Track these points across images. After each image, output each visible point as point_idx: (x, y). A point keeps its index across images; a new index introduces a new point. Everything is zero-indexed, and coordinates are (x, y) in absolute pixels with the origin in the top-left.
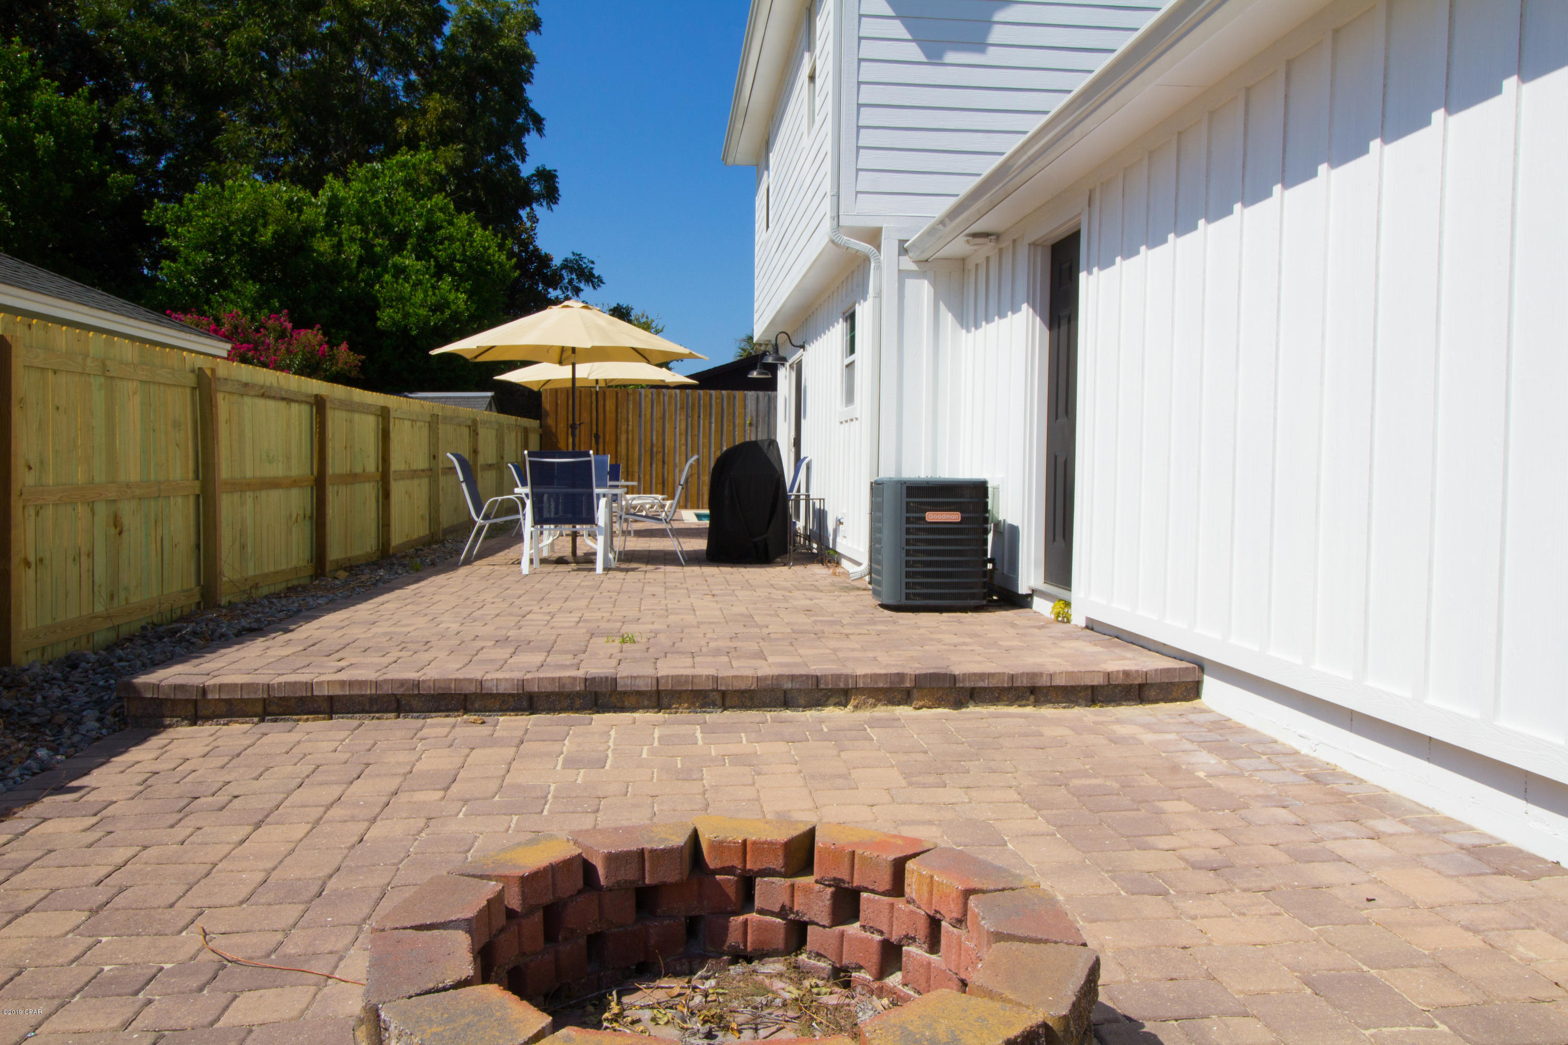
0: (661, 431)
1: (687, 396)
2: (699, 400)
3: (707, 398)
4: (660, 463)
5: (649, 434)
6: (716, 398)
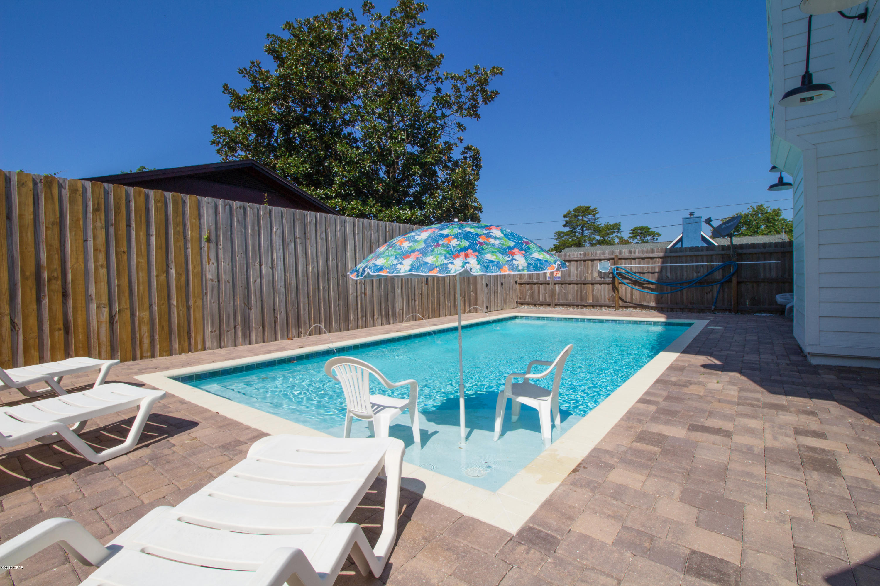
0: (56, 243)
1: (107, 193)
2: (128, 202)
3: (142, 199)
4: (58, 298)
5: (31, 249)
6: (156, 201)
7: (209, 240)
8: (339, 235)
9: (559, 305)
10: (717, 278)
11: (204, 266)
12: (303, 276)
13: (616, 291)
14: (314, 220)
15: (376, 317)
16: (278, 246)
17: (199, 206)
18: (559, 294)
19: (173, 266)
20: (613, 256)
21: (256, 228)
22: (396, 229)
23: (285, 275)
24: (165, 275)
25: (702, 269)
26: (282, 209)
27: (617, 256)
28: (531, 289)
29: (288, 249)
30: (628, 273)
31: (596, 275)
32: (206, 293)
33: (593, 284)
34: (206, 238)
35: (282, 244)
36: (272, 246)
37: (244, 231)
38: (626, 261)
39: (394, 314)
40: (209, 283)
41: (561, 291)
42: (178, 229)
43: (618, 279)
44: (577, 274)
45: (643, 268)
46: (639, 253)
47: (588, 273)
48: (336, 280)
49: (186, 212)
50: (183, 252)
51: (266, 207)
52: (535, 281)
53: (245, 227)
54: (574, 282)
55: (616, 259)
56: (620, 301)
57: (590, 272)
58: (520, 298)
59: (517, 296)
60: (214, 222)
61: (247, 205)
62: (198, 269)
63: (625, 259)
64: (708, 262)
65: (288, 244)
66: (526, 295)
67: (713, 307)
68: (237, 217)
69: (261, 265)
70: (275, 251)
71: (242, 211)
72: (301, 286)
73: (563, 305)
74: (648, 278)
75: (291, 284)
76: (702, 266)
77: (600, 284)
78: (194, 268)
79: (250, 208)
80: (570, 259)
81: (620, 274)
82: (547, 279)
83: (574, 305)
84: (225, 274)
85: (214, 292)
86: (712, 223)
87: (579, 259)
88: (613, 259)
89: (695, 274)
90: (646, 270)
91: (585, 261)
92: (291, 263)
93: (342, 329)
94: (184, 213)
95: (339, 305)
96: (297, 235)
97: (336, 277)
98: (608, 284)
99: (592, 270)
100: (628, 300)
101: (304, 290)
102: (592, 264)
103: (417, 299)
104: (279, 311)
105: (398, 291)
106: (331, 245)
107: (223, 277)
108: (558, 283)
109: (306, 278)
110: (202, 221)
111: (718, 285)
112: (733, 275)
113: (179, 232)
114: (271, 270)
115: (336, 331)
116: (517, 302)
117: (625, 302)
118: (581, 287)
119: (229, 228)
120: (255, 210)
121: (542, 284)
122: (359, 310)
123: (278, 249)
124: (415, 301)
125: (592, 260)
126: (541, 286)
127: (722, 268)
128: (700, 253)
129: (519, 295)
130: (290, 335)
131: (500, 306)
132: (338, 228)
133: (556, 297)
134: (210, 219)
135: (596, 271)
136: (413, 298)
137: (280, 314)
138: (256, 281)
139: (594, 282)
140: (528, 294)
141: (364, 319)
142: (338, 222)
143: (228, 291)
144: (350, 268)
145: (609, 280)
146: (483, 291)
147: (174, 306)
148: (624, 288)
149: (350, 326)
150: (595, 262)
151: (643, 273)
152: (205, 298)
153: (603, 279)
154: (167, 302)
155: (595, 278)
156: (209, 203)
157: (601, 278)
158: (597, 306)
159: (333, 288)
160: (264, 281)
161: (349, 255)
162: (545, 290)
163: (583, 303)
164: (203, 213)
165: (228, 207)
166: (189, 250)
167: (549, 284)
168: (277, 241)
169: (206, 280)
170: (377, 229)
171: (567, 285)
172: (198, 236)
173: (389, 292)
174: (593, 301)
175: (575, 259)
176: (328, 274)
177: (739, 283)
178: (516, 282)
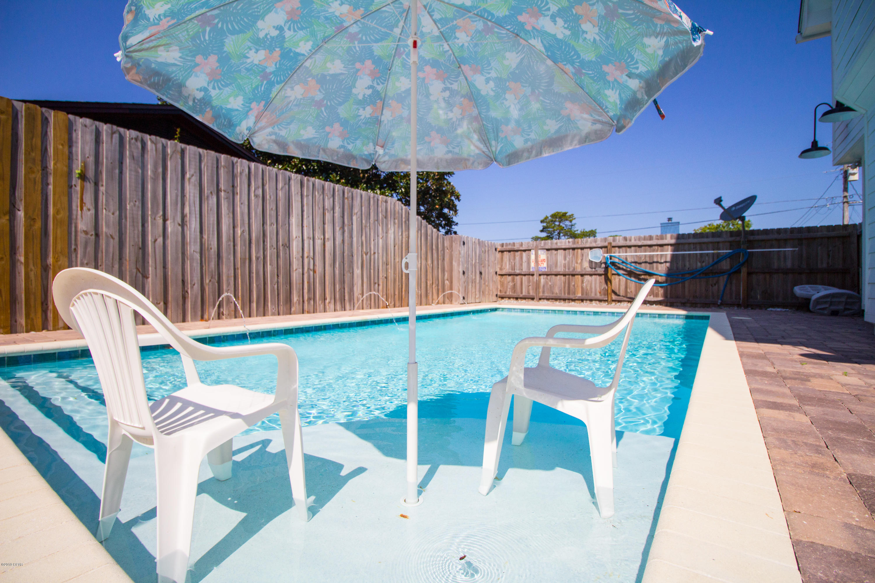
7: (83, 177)
8: (280, 194)
9: (544, 299)
10: (725, 268)
11: (74, 212)
12: (229, 240)
13: (609, 283)
14: (247, 170)
15: (327, 301)
16: (192, 198)
17: (70, 128)
18: (544, 286)
19: (21, 206)
20: (606, 244)
21: (160, 170)
22: (357, 197)
23: (201, 237)
24: (7, 217)
25: (707, 258)
26: (201, 150)
27: (610, 243)
28: (513, 280)
29: (208, 203)
30: (623, 262)
31: (586, 265)
32: (75, 249)
33: (582, 275)
34: (79, 174)
35: (198, 196)
36: (183, 196)
37: (140, 171)
38: (621, 250)
39: (351, 299)
40: (81, 237)
41: (546, 283)
42: (33, 154)
43: (612, 270)
44: (565, 264)
45: (639, 257)
46: (635, 240)
47: (577, 263)
48: (275, 250)
49: (49, 133)
50: (40, 188)
51: (176, 145)
52: (518, 272)
53: (143, 167)
54: (561, 273)
55: (609, 247)
56: (613, 294)
57: (579, 261)
58: (500, 291)
59: (497, 289)
60: (93, 153)
61: (147, 137)
62: (63, 215)
63: (620, 247)
64: (714, 250)
65: (208, 197)
66: (507, 287)
67: (720, 301)
68: (130, 151)
69: (165, 220)
70: (187, 204)
71: (139, 145)
72: (224, 254)
73: (548, 299)
74: (646, 268)
75: (209, 249)
76: (707, 254)
77: (591, 275)
78: (57, 212)
79: (152, 142)
80: (557, 247)
81: (613, 264)
82: (531, 270)
83: (560, 299)
84: (107, 226)
85: (89, 249)
86: (722, 203)
87: (567, 247)
88: (606, 247)
89: (699, 264)
90: (643, 260)
91: (574, 249)
92: (211, 222)
93: (281, 312)
94: (45, 135)
95: (278, 282)
96: (222, 186)
97: (275, 246)
98: (600, 275)
99: (582, 260)
100: (622, 293)
101: (228, 259)
102: (581, 252)
103: (381, 283)
104: (191, 283)
105: (357, 272)
106: (270, 206)
107: (104, 229)
108: (543, 275)
109: (232, 244)
110: (74, 149)
111: (726, 277)
112: (743, 264)
113: (34, 160)
114: (180, 228)
115: (273, 314)
116: (497, 295)
117: (619, 295)
118: (569, 278)
119: (117, 164)
120: (160, 146)
121: (525, 275)
122: (306, 291)
123: (192, 201)
124: (379, 285)
125: (582, 249)
126: (524, 277)
127: (729, 257)
128: (705, 240)
129: (499, 287)
130: (206, 316)
131: (479, 298)
132: (280, 185)
133: (541, 290)
134: (87, 148)
135: (586, 260)
136: (376, 281)
137: (192, 287)
138: (156, 241)
139: (584, 273)
140: (509, 287)
141: (312, 302)
142: (280, 178)
143: (111, 250)
144: (294, 237)
145: (601, 271)
146: (459, 279)
147: (21, 263)
148: (617, 280)
149: (293, 309)
150: (585, 250)
151: (640, 263)
152: (74, 256)
153: (593, 270)
154: (8, 257)
155: (585, 268)
156: (86, 126)
157: (592, 268)
158: (586, 300)
159: (271, 260)
160: (169, 242)
161: (294, 220)
162: (529, 281)
163: (571, 296)
164: (77, 138)
165: (116, 136)
166: (51, 187)
167: (533, 275)
168: (191, 190)
169: (76, 232)
170: (332, 193)
171: (554, 276)
172: (65, 169)
173: (345, 272)
174: (582, 294)
175: (563, 247)
176: (264, 242)
177: (749, 274)
178: (496, 273)
